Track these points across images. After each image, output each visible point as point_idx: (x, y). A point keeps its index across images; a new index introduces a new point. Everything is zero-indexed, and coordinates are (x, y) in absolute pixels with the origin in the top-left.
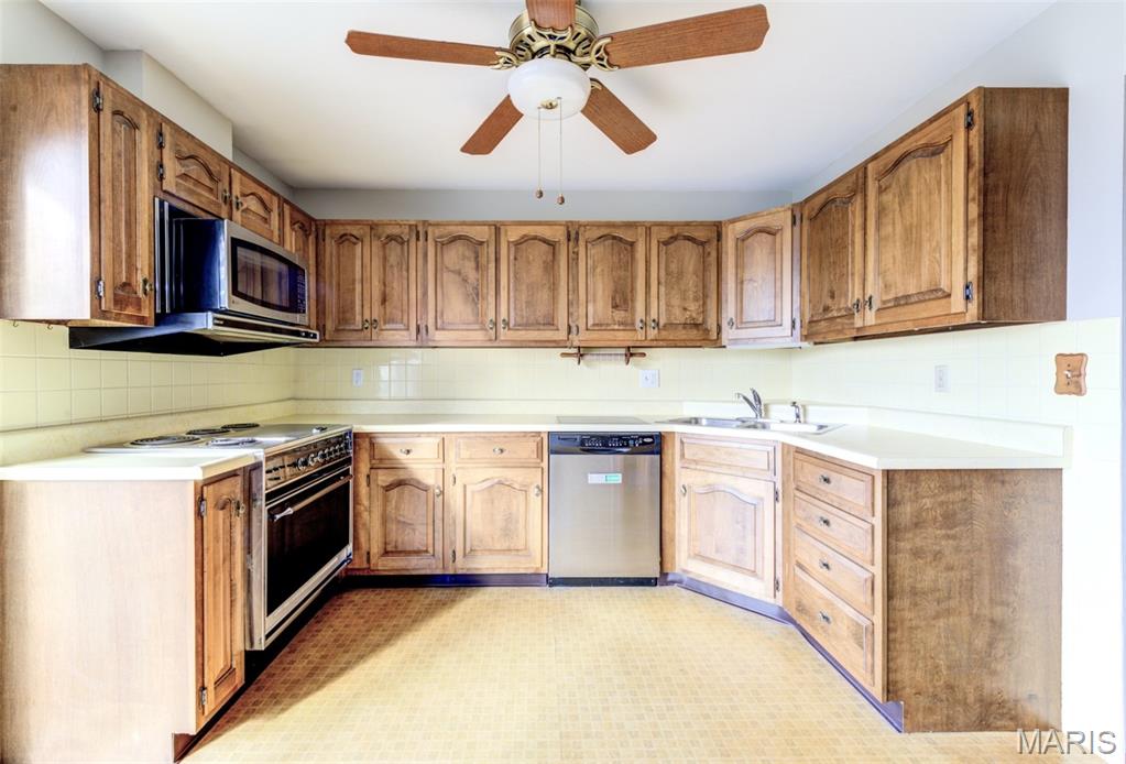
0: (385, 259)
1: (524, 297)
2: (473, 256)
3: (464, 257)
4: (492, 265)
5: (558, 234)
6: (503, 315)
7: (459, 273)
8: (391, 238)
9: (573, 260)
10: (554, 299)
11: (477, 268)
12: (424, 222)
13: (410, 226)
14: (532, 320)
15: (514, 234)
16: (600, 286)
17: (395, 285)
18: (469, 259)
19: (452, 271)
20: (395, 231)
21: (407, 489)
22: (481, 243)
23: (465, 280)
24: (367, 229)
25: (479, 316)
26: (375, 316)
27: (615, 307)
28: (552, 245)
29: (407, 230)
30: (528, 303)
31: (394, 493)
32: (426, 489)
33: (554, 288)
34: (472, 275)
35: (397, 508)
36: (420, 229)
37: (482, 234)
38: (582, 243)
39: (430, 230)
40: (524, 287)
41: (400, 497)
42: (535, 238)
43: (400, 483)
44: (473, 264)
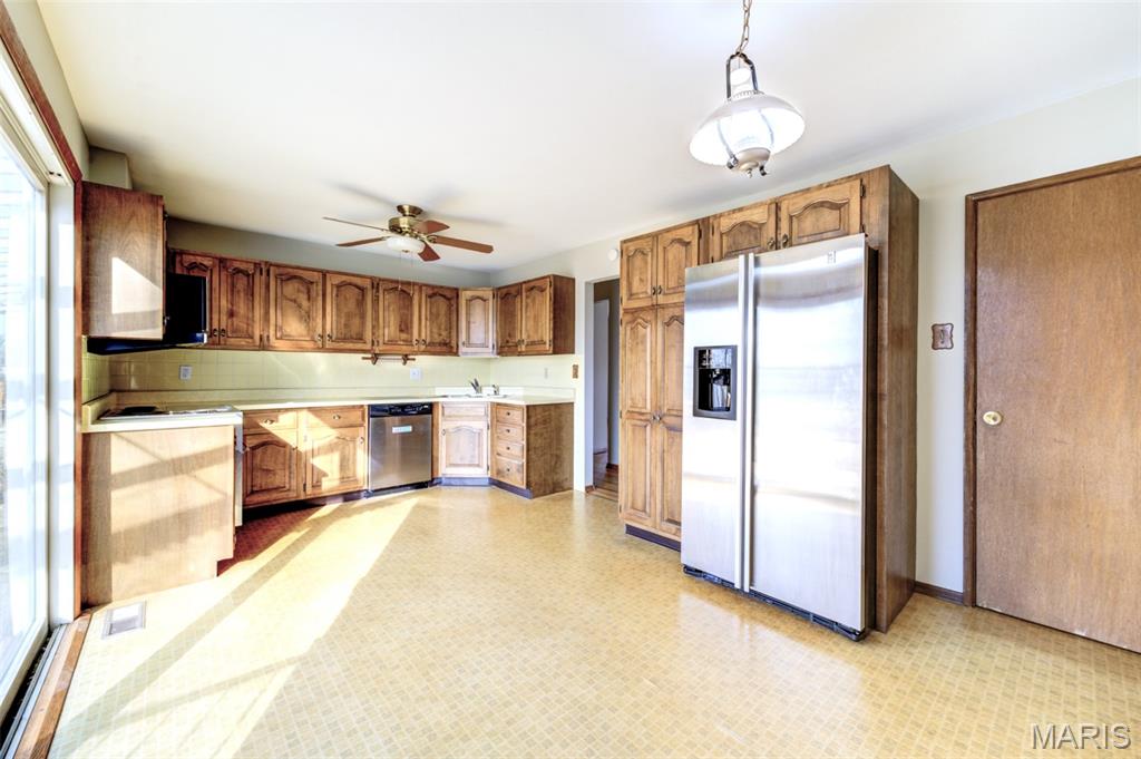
0: (233, 286)
1: (343, 321)
2: (306, 291)
3: (299, 291)
4: (320, 298)
5: (367, 284)
6: (328, 332)
7: (295, 301)
8: (238, 271)
9: (376, 301)
10: (363, 324)
11: (309, 299)
12: (266, 263)
13: (255, 264)
14: (348, 336)
15: (337, 280)
16: (392, 318)
17: (242, 305)
18: (303, 292)
19: (291, 300)
20: (243, 266)
21: (270, 449)
22: (312, 283)
23: (300, 306)
24: (217, 262)
25: (310, 330)
26: (223, 326)
27: (401, 331)
28: (362, 289)
29: (252, 267)
30: (345, 325)
31: (259, 451)
32: (284, 445)
33: (363, 317)
34: (305, 304)
35: (262, 461)
36: (263, 266)
37: (317, 277)
38: (381, 291)
39: (272, 269)
40: (343, 315)
41: (264, 453)
42: (350, 284)
43: (264, 444)
44: (306, 296)
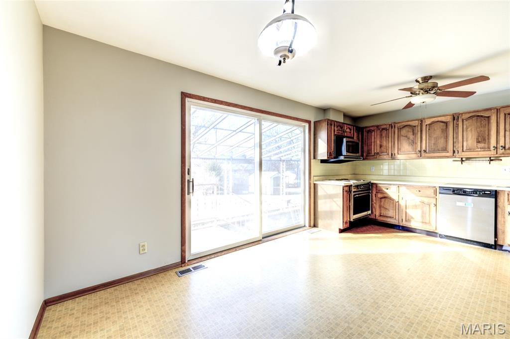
0: (381, 135)
1: (433, 142)
2: (412, 130)
3: (408, 131)
4: (419, 133)
5: (448, 119)
6: (424, 148)
7: (406, 136)
8: (383, 129)
9: (456, 128)
10: (447, 141)
11: (413, 134)
12: (394, 123)
13: (389, 125)
14: (436, 149)
15: (428, 122)
16: (470, 137)
17: (384, 142)
18: (410, 132)
19: (404, 136)
20: (385, 127)
21: (387, 199)
22: (415, 126)
23: (409, 139)
24: (376, 128)
25: (415, 150)
26: (378, 151)
27: (478, 142)
28: (446, 123)
29: (388, 126)
30: (434, 144)
31: (383, 200)
32: (393, 200)
33: (446, 138)
34: (411, 137)
35: (384, 204)
36: (393, 125)
37: (416, 123)
38: (460, 120)
39: (396, 125)
40: (433, 139)
41: (385, 201)
42: (438, 121)
43: (385, 197)
44: (412, 133)
